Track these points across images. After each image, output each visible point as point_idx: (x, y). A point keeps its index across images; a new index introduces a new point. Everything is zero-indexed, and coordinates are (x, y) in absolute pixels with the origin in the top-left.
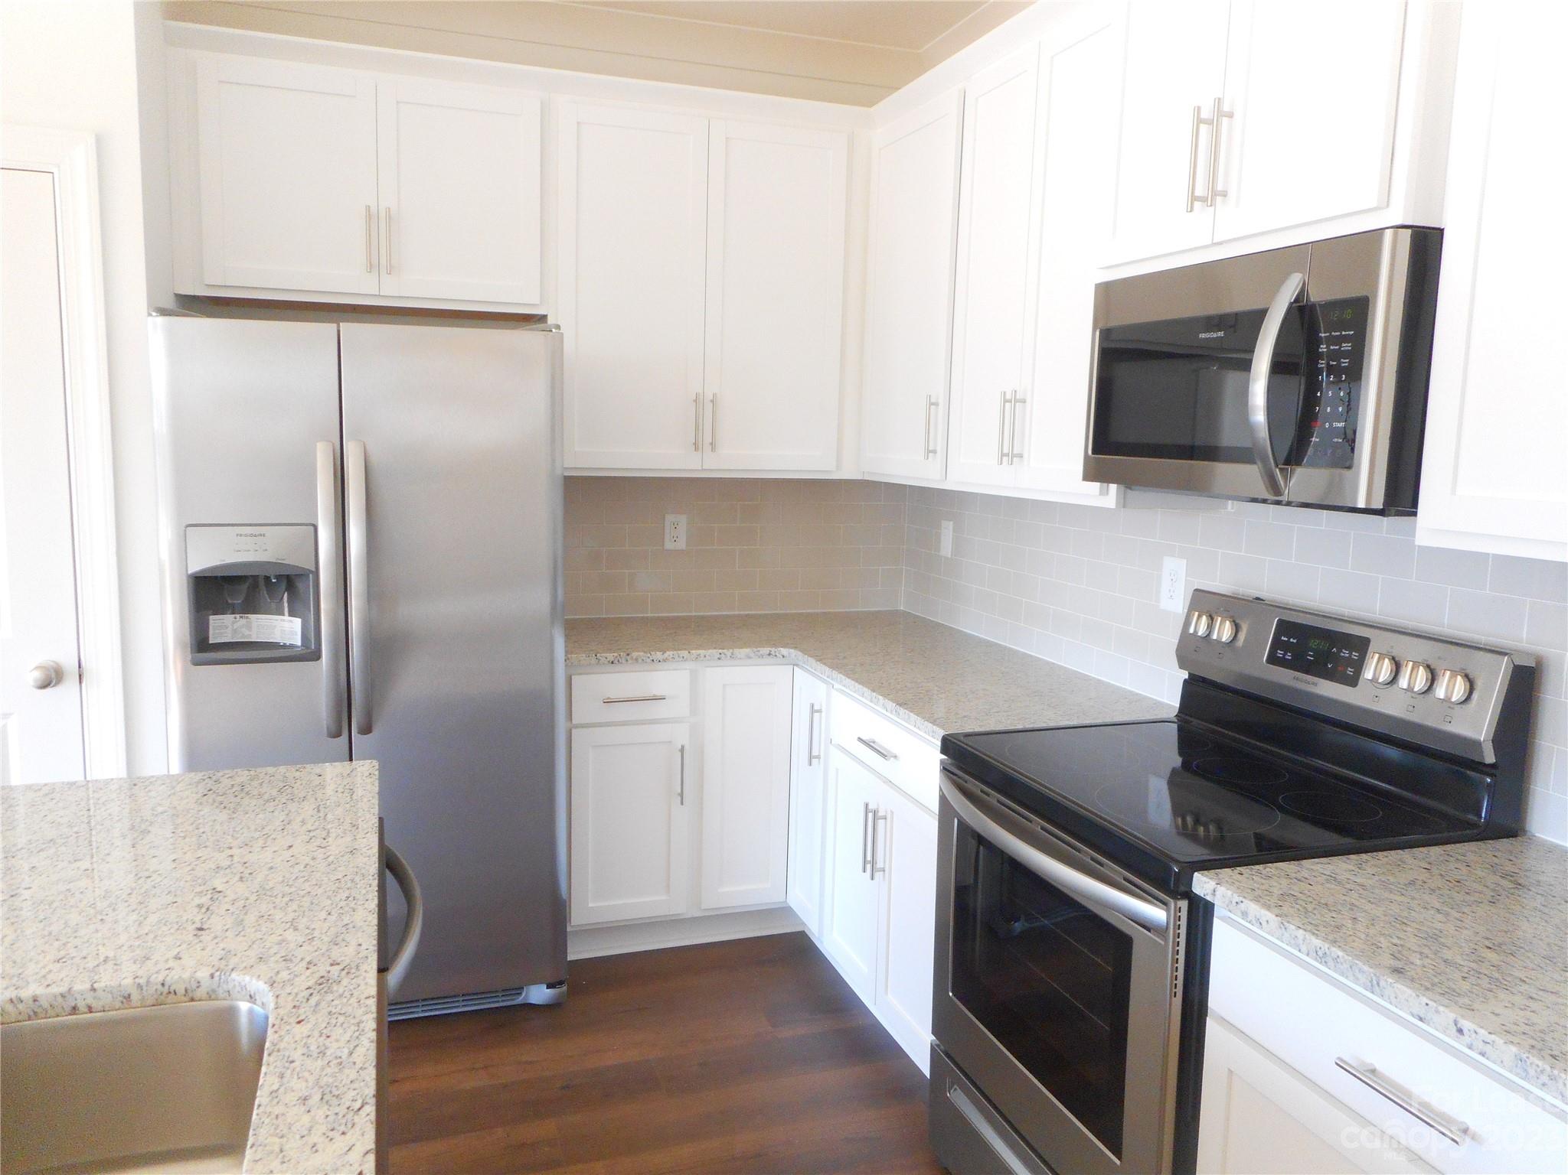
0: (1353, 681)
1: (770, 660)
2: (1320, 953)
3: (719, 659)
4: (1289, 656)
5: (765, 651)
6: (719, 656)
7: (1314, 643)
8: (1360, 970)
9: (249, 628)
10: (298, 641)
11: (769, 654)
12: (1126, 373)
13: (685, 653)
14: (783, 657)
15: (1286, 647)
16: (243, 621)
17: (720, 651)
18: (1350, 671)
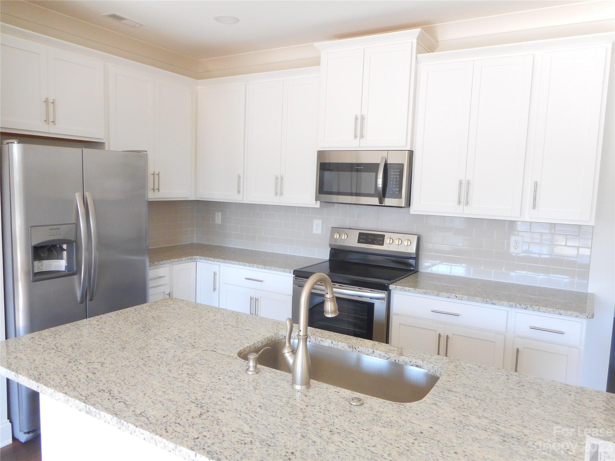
0: (382, 244)
1: (192, 260)
2: (425, 292)
3: (178, 262)
4: (364, 241)
5: (189, 258)
6: (178, 261)
7: (370, 237)
8: (434, 293)
9: (42, 265)
10: (63, 269)
11: (191, 259)
12: (327, 174)
13: (169, 261)
14: (195, 259)
15: (362, 239)
16: (40, 263)
17: (178, 259)
18: (381, 242)
